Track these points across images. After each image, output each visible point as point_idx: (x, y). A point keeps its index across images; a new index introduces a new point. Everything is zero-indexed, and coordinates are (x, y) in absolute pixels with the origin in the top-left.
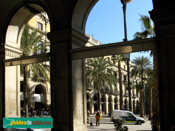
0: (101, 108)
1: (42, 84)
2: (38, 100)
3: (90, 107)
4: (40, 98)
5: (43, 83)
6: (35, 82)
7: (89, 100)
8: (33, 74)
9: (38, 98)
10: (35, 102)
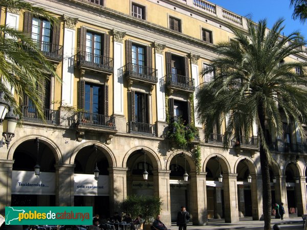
0: (284, 200)
1: (98, 144)
2: (90, 190)
3: (253, 198)
4: (95, 183)
5: (102, 142)
6: (78, 140)
7: (250, 181)
8: (68, 119)
9: (90, 185)
10: (75, 196)
